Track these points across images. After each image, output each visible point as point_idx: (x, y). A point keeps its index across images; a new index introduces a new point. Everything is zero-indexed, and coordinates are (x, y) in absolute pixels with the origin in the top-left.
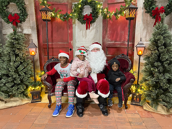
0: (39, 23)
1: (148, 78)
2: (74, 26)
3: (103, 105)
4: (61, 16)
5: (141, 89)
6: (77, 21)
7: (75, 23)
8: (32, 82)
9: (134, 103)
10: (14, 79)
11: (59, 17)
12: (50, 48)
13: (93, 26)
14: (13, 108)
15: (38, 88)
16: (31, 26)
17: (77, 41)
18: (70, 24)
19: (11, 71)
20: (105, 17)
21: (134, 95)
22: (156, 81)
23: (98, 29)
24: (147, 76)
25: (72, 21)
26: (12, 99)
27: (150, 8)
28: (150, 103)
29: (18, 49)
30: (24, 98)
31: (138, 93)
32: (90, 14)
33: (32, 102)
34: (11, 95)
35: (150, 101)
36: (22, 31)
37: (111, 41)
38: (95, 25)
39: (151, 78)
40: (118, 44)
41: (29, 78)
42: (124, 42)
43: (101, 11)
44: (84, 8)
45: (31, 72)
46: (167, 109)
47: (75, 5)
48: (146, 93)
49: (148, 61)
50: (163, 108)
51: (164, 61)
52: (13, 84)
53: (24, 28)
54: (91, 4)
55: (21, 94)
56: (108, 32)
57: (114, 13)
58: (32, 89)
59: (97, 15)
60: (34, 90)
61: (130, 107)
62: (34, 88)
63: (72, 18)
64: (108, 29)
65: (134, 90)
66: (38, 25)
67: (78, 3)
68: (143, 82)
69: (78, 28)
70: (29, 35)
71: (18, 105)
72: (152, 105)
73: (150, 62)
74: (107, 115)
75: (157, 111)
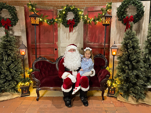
0: (28, 26)
1: (121, 74)
2: (59, 29)
3: (84, 97)
4: (47, 21)
5: (115, 83)
6: (61, 25)
7: (59, 26)
8: (22, 79)
9: (110, 95)
10: (5, 76)
11: (46, 22)
12: (38, 48)
13: (76, 29)
14: (5, 101)
15: (27, 83)
16: (21, 29)
17: (61, 42)
18: (55, 28)
19: (4, 69)
20: (85, 22)
21: (110, 88)
22: (127, 76)
23: (80, 32)
24: (119, 73)
25: (57, 25)
26: (3, 94)
27: (122, 16)
28: (123, 95)
29: (10, 50)
30: (15, 92)
31: (113, 86)
32: (72, 19)
33: (21, 96)
34: (3, 90)
35: (122, 93)
36: (13, 33)
37: (91, 43)
38: (77, 28)
39: (122, 74)
40: (97, 45)
41: (19, 75)
42: (102, 44)
43: (82, 17)
44: (68, 14)
45: (21, 70)
46: (137, 99)
47: (60, 11)
48: (119, 86)
49: (120, 60)
50: (133, 99)
51: (133, 61)
52: (5, 80)
53: (15, 30)
54: (73, 10)
55: (11, 89)
56: (88, 35)
57: (93, 19)
58: (22, 85)
59: (79, 20)
60: (23, 85)
61: (106, 98)
62: (23, 84)
63: (57, 22)
64: (88, 32)
65: (109, 84)
66: (27, 28)
67: (62, 10)
68: (116, 77)
69: (62, 31)
70: (19, 37)
71: (9, 99)
72: (124, 96)
73: (122, 61)
74: (88, 105)
75: (128, 101)
